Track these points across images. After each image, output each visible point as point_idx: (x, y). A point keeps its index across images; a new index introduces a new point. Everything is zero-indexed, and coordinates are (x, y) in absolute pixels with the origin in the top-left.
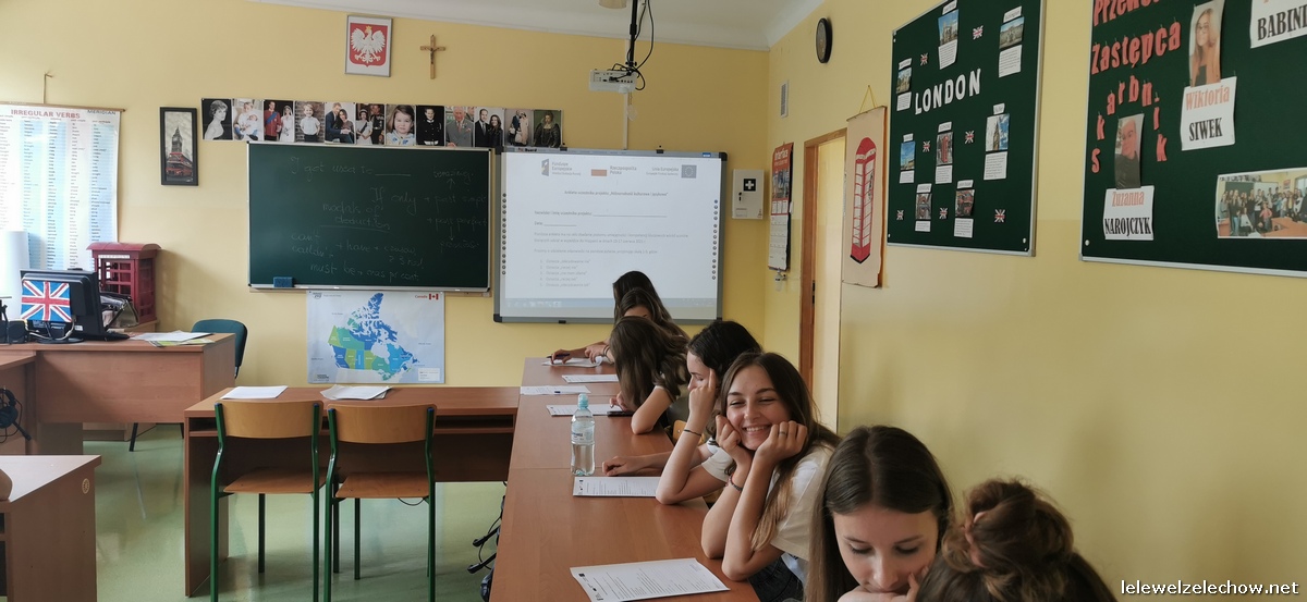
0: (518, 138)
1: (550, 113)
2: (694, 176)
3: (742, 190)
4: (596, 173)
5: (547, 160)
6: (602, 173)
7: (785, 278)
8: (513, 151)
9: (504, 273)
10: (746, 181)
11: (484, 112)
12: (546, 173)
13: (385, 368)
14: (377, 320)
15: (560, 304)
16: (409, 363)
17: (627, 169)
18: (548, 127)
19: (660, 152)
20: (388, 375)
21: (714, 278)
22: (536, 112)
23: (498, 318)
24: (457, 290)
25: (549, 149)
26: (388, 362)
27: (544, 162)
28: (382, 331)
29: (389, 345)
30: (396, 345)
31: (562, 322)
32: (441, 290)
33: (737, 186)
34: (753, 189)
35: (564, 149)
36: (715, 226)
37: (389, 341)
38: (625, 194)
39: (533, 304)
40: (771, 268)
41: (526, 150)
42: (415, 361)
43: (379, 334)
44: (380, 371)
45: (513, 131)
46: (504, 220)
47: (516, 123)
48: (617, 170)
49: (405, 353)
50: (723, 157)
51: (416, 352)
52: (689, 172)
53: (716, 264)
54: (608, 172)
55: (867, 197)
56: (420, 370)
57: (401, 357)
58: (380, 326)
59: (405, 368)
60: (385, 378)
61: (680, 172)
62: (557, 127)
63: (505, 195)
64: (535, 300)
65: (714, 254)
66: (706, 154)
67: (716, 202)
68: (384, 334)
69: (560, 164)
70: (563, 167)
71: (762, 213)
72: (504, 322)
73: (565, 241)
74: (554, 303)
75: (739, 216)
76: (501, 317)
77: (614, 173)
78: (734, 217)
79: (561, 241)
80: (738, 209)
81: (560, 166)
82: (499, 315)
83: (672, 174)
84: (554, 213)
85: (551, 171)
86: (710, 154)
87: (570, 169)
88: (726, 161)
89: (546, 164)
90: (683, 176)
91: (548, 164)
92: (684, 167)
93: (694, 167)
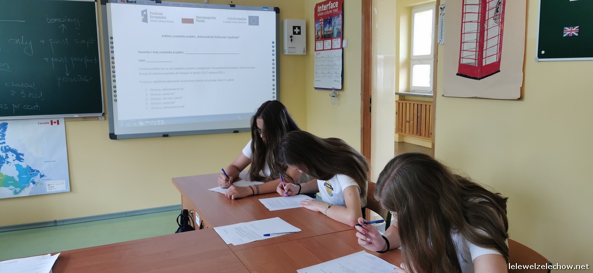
2: (257, 24)
3: (292, 34)
4: (185, 21)
5: (146, 11)
6: (191, 21)
8: (116, 1)
9: (116, 101)
10: (294, 28)
12: (145, 20)
13: (15, 184)
14: (4, 145)
15: (163, 122)
16: (37, 179)
17: (209, 18)
19: (233, 6)
20: (18, 190)
23: (113, 136)
24: (76, 116)
25: (147, 1)
26: (17, 179)
27: (143, 12)
28: (10, 154)
29: (18, 166)
30: (24, 165)
31: (166, 135)
32: (61, 117)
33: (287, 31)
34: (299, 33)
35: (159, 2)
36: (273, 60)
37: (17, 162)
38: (208, 37)
39: (141, 124)
40: (316, 88)
41: (127, 2)
42: (42, 176)
43: (7, 157)
44: (11, 187)
46: (113, 58)
48: (201, 19)
49: (33, 171)
50: (277, 10)
51: (42, 169)
52: (254, 21)
53: (275, 87)
54: (195, 21)
56: (47, 183)
57: (29, 174)
58: (7, 150)
59: (34, 183)
60: (16, 193)
61: (247, 21)
63: (112, 38)
64: (144, 120)
65: (274, 80)
66: (265, 8)
67: (273, 43)
68: (12, 157)
69: (156, 13)
70: (158, 16)
71: (305, 50)
72: (119, 139)
73: (164, 74)
74: (159, 121)
75: (289, 52)
76: (116, 135)
77: (199, 21)
78: (286, 53)
79: (161, 74)
80: (290, 48)
81: (157, 16)
82: (114, 133)
83: (242, 22)
84: (154, 52)
85: (149, 19)
86: (268, 8)
87: (165, 18)
88: (279, 13)
89: (145, 13)
90: (250, 24)
91: (147, 13)
92: (250, 17)
93: (257, 18)
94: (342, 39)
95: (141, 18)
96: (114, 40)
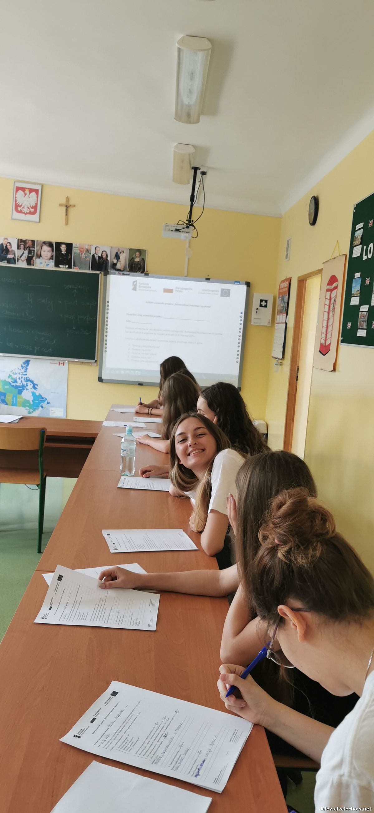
0: (118, 266)
1: (140, 251)
2: (228, 296)
3: (259, 306)
4: (167, 291)
5: (136, 281)
6: (170, 291)
7: (281, 364)
8: (115, 274)
9: (106, 351)
10: (261, 301)
11: (97, 249)
12: (135, 289)
13: (30, 406)
14: (26, 376)
15: (139, 373)
16: (44, 404)
17: (186, 289)
18: (137, 260)
19: (208, 279)
20: (31, 410)
21: (237, 362)
22: (131, 250)
23: (100, 380)
24: (76, 360)
25: (137, 274)
26: (32, 403)
27: (134, 282)
28: (29, 383)
29: (33, 393)
30: (37, 393)
31: (141, 384)
32: (66, 360)
33: (256, 303)
34: (266, 306)
35: (147, 275)
36: (240, 329)
37: (33, 390)
38: (184, 305)
39: (123, 372)
40: (274, 357)
41: (123, 274)
42: (48, 403)
43: (27, 385)
44: (27, 408)
45: (115, 261)
46: (107, 318)
47: (117, 257)
48: (180, 290)
49: (43, 398)
50: (248, 284)
51: (49, 398)
52: (226, 293)
53: (239, 353)
54: (174, 291)
55: (331, 313)
56: (51, 409)
57: (40, 400)
58: (28, 380)
59: (42, 407)
60: (29, 413)
61: (219, 293)
62: (143, 260)
63: (108, 302)
64: (125, 370)
65: (239, 347)
66: (237, 282)
67: (242, 313)
68: (30, 386)
69: (144, 284)
70: (145, 286)
71: (270, 322)
72: (105, 383)
73: (145, 333)
74: (136, 372)
75: (254, 323)
76: (103, 379)
77: (177, 291)
78: (252, 323)
79: (142, 333)
80: (255, 319)
81: (144, 286)
82: (101, 377)
83: (215, 294)
84: (139, 315)
85: (138, 288)
86: (239, 282)
87: (150, 287)
88: (250, 287)
89: (135, 283)
90: (222, 295)
91: (136, 283)
92: (222, 290)
93: (229, 290)
94: (287, 315)
95: (132, 287)
96: (110, 304)
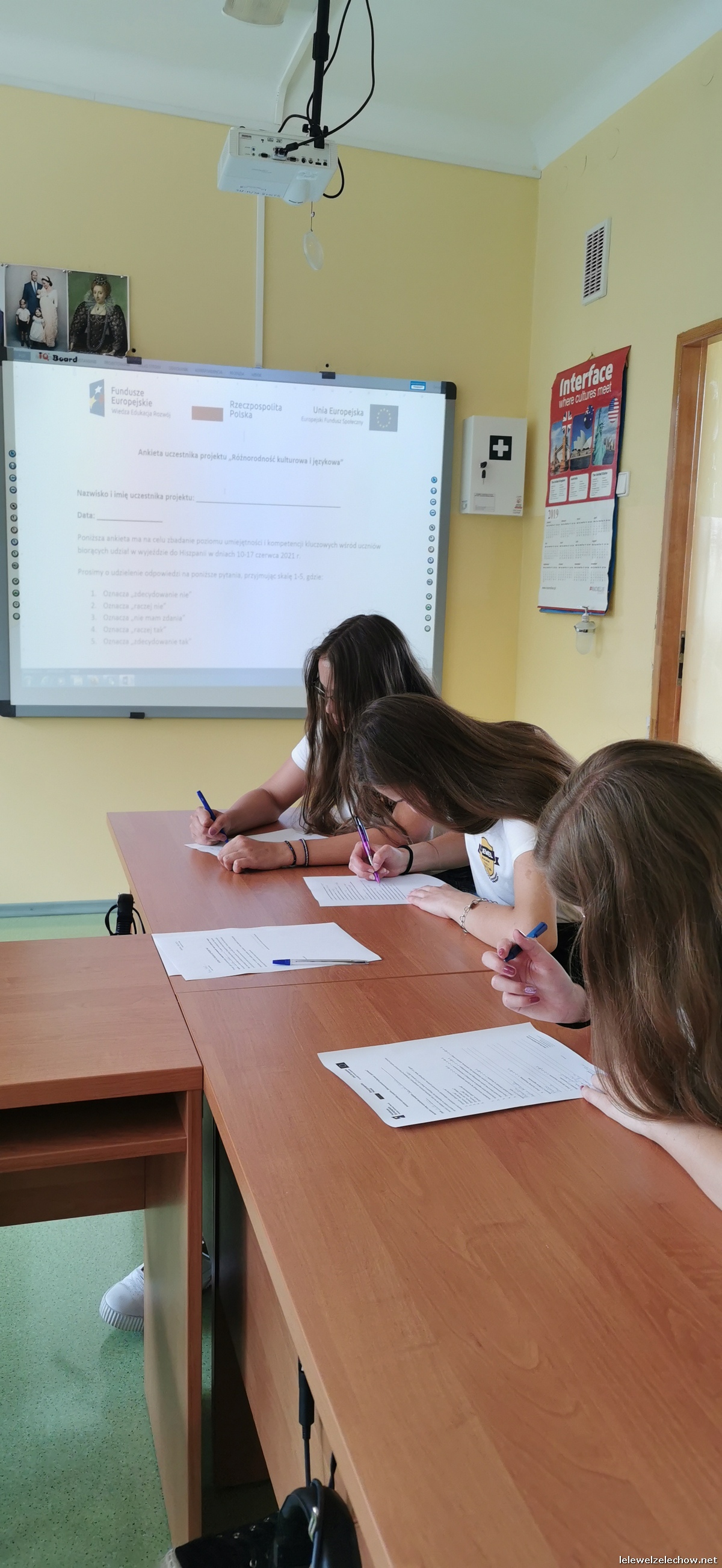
0: (37, 332)
1: (103, 280)
2: (393, 427)
3: (485, 456)
4: (202, 413)
5: (101, 383)
6: (211, 414)
8: (27, 358)
9: (17, 617)
10: (494, 440)
15: (131, 681)
17: (263, 408)
18: (99, 310)
19: (329, 376)
21: (427, 629)
22: (75, 277)
23: (7, 709)
25: (103, 357)
27: (93, 386)
31: (137, 715)
33: (475, 449)
34: (507, 456)
35: (135, 361)
36: (432, 528)
38: (260, 459)
39: (77, 681)
40: (544, 609)
41: (56, 358)
45: (24, 315)
46: (14, 507)
47: (30, 299)
48: (242, 411)
50: (450, 390)
52: (384, 419)
53: (433, 602)
54: (226, 413)
61: (366, 419)
62: (119, 312)
63: (13, 454)
64: (83, 672)
65: (430, 582)
66: (417, 383)
67: (434, 480)
69: (126, 392)
70: (133, 398)
71: (522, 503)
72: (18, 717)
73: (141, 553)
74: (121, 677)
75: (477, 508)
76: (14, 706)
77: (237, 415)
78: (468, 510)
79: (133, 552)
80: (479, 495)
81: (128, 397)
82: (9, 701)
83: (352, 422)
84: (117, 495)
85: (108, 406)
86: (423, 384)
87: (150, 404)
88: (455, 399)
89: (98, 390)
90: (374, 426)
91: (102, 390)
92: (374, 409)
93: (394, 410)
94: (618, 471)
95: (90, 402)
96: (19, 460)
